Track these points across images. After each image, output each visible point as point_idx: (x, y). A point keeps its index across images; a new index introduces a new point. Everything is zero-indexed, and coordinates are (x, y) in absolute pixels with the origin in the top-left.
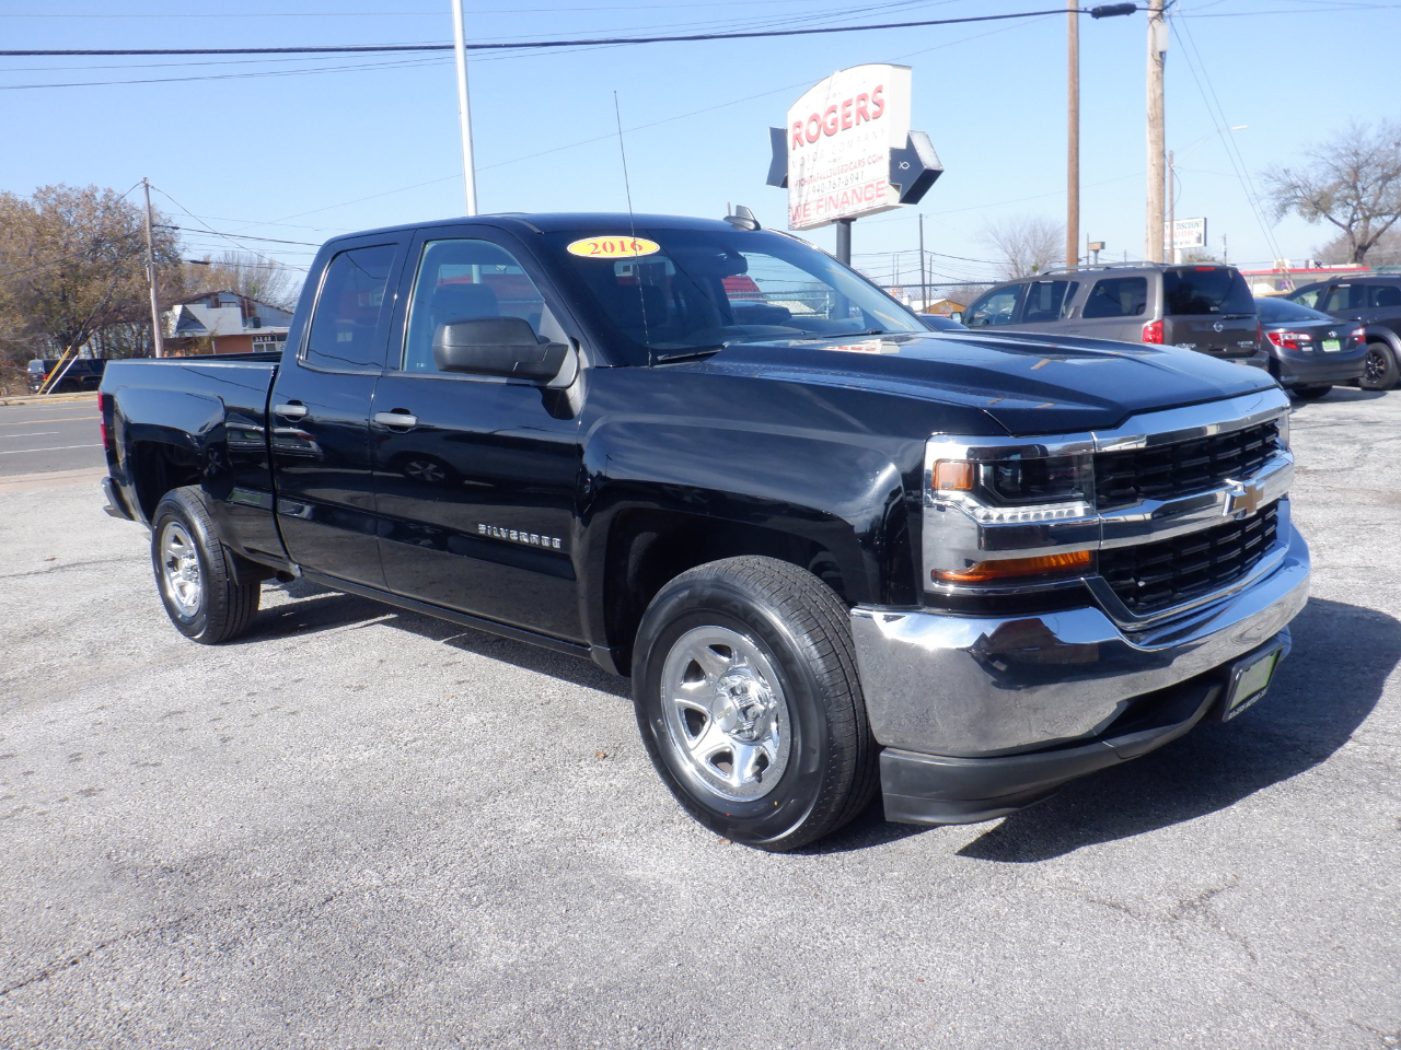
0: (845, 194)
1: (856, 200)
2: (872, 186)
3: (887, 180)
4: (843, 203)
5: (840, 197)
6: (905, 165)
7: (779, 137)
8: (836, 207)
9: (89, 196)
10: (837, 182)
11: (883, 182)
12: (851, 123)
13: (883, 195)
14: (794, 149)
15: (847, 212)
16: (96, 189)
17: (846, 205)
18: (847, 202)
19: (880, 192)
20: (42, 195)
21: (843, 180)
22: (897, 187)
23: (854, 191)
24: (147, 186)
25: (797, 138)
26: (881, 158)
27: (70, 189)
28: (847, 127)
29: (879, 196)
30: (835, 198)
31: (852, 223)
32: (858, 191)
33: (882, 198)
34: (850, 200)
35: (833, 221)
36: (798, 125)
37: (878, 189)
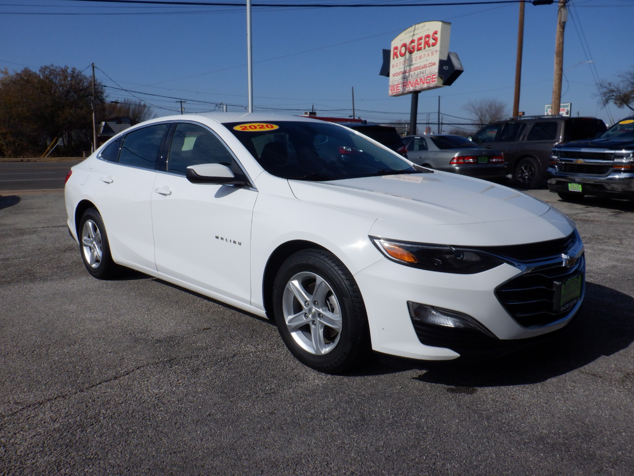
0: (417, 80)
1: (421, 83)
2: (430, 77)
3: (437, 74)
4: (415, 84)
5: (414, 81)
6: (446, 68)
7: (386, 54)
8: (412, 86)
9: (64, 71)
10: (413, 75)
11: (435, 75)
12: (421, 47)
13: (435, 81)
14: (394, 59)
15: (418, 88)
16: (68, 68)
17: (417, 85)
18: (418, 84)
19: (433, 80)
20: (43, 69)
21: (416, 74)
22: (441, 78)
23: (421, 79)
24: (93, 67)
25: (395, 54)
26: (435, 64)
27: (56, 67)
28: (419, 49)
29: (433, 81)
30: (412, 82)
31: (419, 94)
32: (423, 79)
33: (434, 83)
34: (419, 83)
35: (410, 92)
36: (396, 48)
37: (433, 78)
